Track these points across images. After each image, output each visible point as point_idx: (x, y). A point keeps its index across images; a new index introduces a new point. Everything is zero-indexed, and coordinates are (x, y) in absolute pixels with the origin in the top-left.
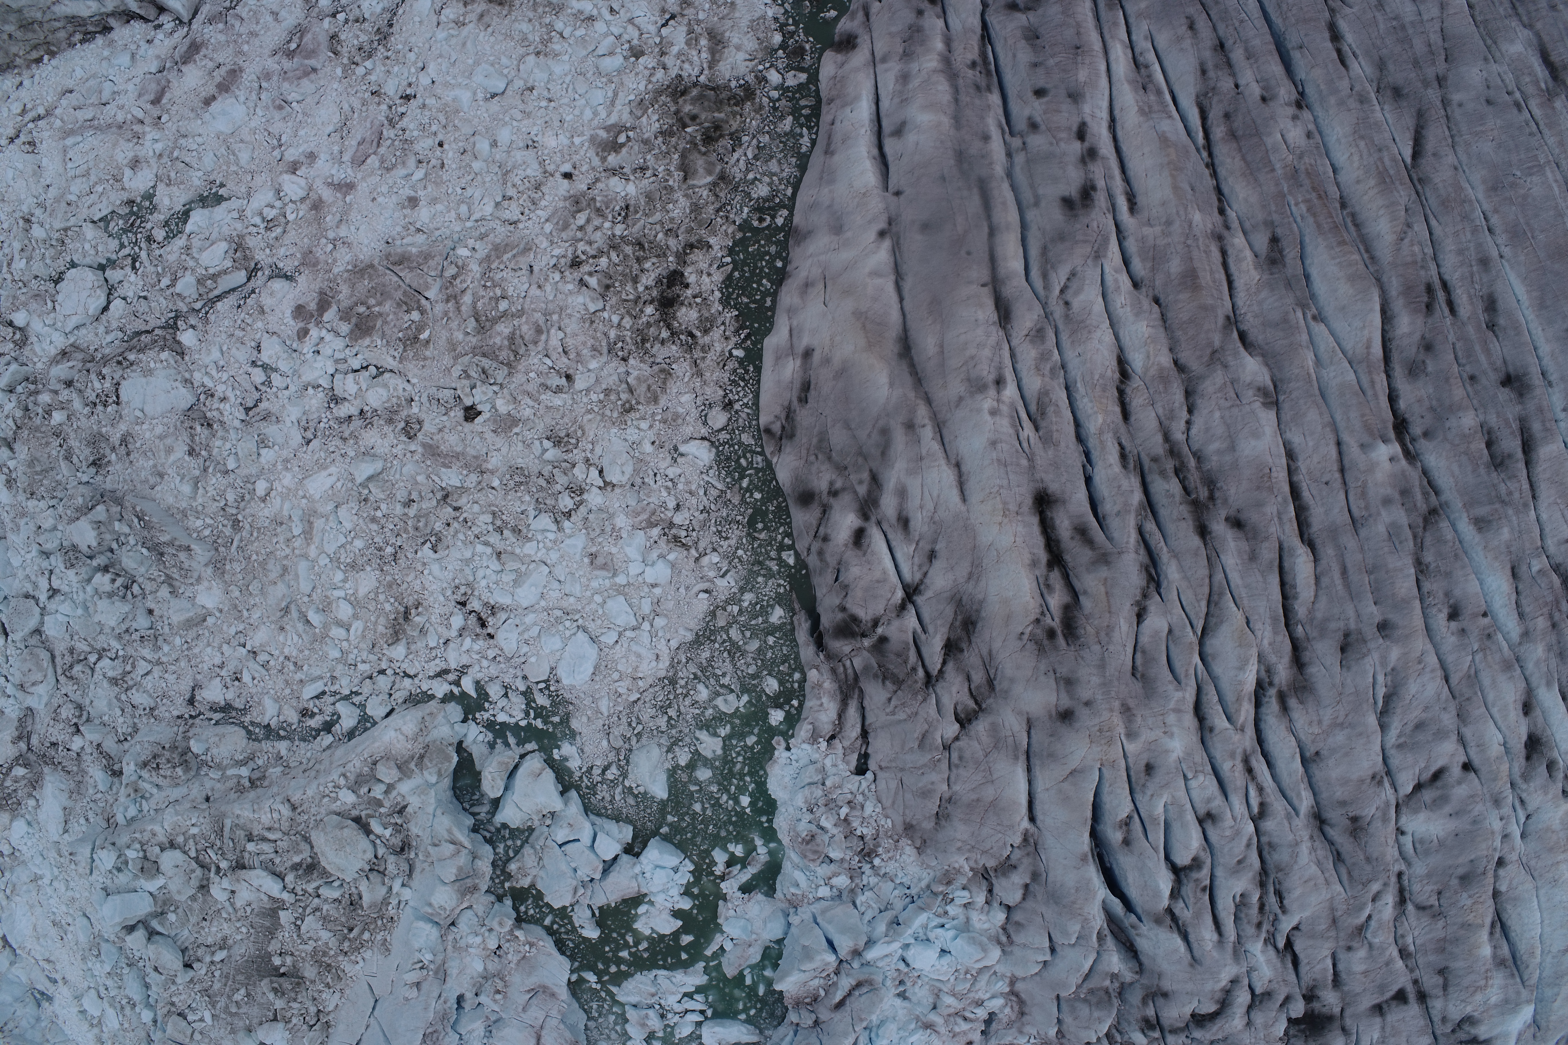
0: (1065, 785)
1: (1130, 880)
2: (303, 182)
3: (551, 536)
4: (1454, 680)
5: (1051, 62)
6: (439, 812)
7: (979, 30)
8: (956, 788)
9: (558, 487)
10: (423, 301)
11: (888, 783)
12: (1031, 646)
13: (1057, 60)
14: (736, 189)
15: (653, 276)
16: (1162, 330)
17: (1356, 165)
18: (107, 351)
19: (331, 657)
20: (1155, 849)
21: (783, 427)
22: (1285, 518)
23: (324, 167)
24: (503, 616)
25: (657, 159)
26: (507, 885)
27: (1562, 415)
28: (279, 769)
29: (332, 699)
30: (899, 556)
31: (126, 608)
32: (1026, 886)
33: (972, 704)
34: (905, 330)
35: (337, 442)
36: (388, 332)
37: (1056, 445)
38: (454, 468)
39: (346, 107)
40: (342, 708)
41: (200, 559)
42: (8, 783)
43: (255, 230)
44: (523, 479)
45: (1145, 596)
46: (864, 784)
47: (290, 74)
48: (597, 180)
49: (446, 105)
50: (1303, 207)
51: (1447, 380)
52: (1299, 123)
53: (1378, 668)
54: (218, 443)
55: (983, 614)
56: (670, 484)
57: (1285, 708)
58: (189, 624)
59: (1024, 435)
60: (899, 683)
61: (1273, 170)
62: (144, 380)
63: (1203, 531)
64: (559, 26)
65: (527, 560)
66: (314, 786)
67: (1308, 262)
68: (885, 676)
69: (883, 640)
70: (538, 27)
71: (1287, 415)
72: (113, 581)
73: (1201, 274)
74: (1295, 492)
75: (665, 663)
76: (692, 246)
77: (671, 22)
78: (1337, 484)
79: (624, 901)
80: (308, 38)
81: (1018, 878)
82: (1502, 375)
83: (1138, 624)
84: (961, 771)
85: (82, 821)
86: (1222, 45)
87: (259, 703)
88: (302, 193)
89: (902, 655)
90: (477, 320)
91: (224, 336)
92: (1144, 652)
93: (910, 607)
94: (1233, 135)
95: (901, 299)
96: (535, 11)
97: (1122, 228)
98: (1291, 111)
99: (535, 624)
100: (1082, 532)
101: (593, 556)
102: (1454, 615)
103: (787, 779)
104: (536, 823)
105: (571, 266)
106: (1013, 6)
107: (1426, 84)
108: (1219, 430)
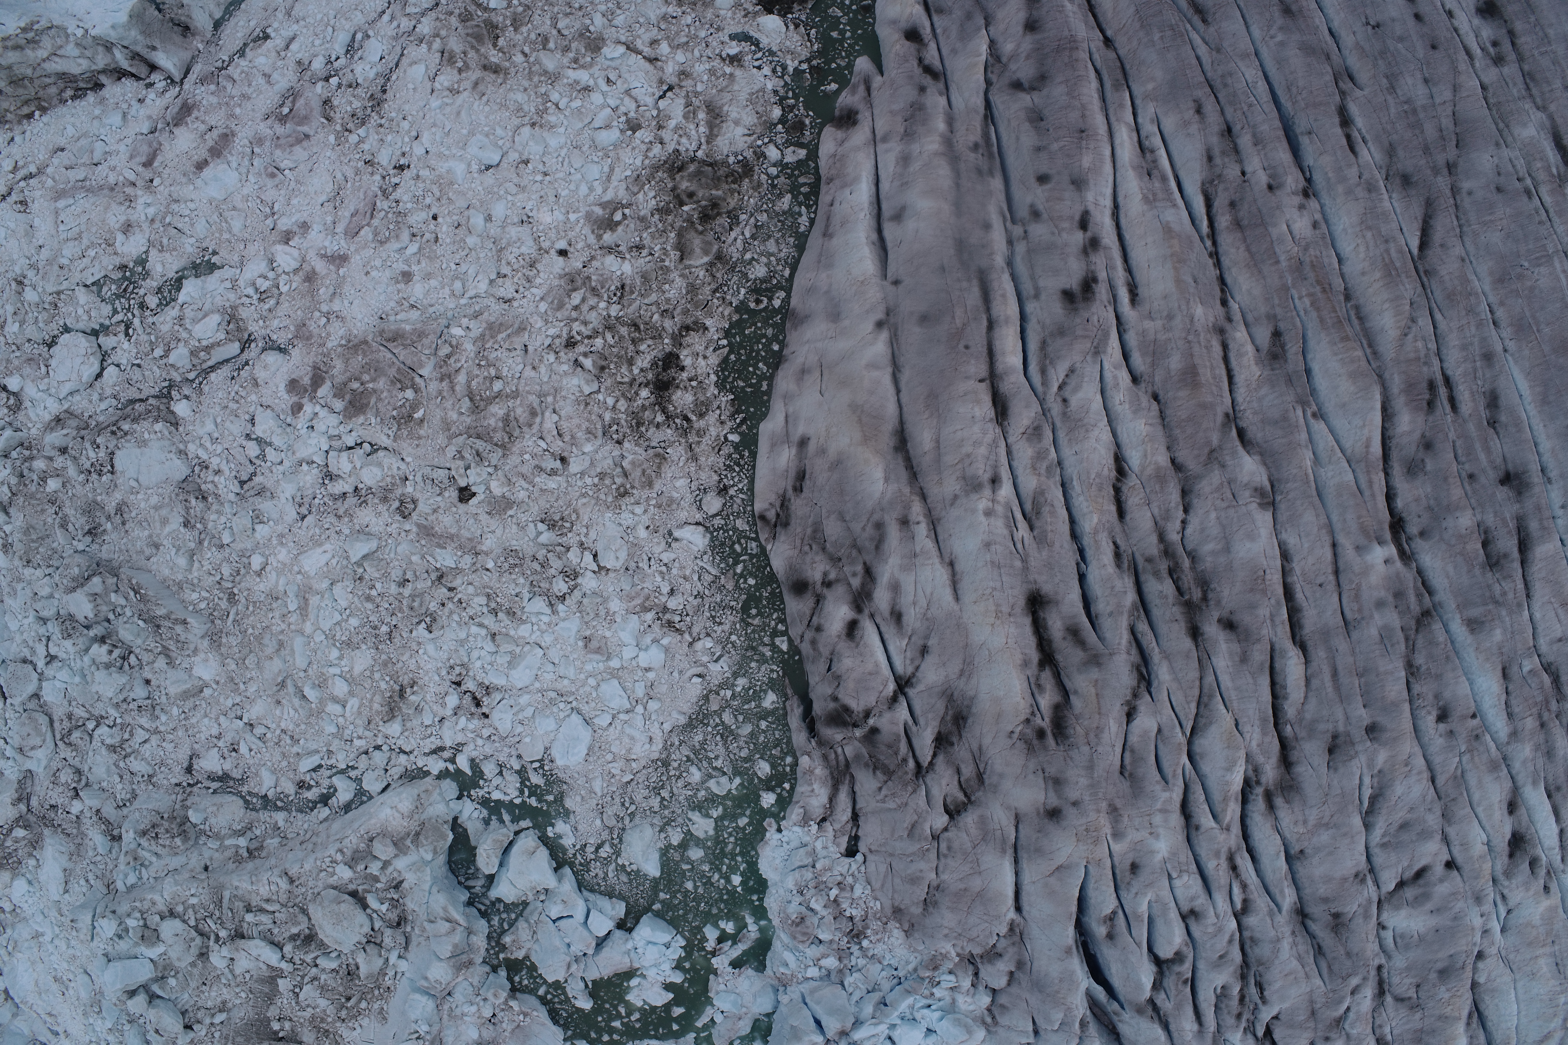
0: (1052, 880)
1: (1114, 970)
2: (296, 253)
3: (546, 619)
4: (1441, 780)
5: (1055, 146)
6: (435, 890)
7: (982, 110)
8: (945, 877)
9: (553, 571)
10: (418, 380)
11: (877, 866)
12: (1020, 745)
13: (1061, 144)
14: (733, 269)
15: (649, 358)
16: (1160, 428)
17: (1362, 256)
18: (101, 419)
19: (327, 732)
20: (1139, 945)
21: (778, 515)
22: (1278, 620)
23: (317, 238)
24: (497, 696)
25: (653, 237)
26: (502, 956)
27: (1560, 512)
28: (277, 840)
29: (329, 773)
30: (891, 648)
31: (123, 679)
32: (1011, 973)
33: (961, 797)
34: (902, 422)
35: (332, 519)
36: (382, 410)
37: (1051, 545)
38: (449, 549)
39: (339, 176)
40: (339, 782)
41: (196, 631)
42: (8, 843)
43: (248, 301)
44: (517, 561)
45: (1135, 695)
46: (854, 867)
47: (282, 141)
48: (593, 258)
49: (440, 177)
50: (1307, 301)
51: (1446, 479)
52: (1305, 212)
53: (1365, 770)
54: (213, 517)
55: (974, 710)
56: (664, 569)
57: (1271, 806)
58: (186, 695)
59: (1018, 536)
60: (889, 774)
61: (1278, 262)
62: (138, 451)
63: (1195, 633)
64: (555, 96)
65: (521, 642)
66: (311, 860)
67: (1310, 356)
68: (876, 766)
69: (874, 731)
70: (533, 97)
71: (1282, 516)
72: (110, 652)
73: (1201, 371)
74: (1289, 593)
75: (658, 745)
76: (688, 328)
77: (669, 94)
78: (1331, 586)
79: (616, 975)
80: (300, 103)
81: (1004, 966)
82: (1501, 474)
83: (1128, 723)
84: (949, 861)
85: (82, 882)
86: (1229, 130)
87: (257, 774)
88: (294, 265)
89: (892, 746)
90: (471, 400)
91: (218, 408)
92: (1132, 751)
93: (902, 699)
94: (1238, 224)
95: (898, 391)
96: (531, 79)
97: (1123, 320)
98: (1298, 200)
99: (529, 705)
100: (1074, 632)
101: (587, 639)
102: (1443, 716)
103: (777, 861)
104: (531, 897)
105: (566, 346)
106: (1017, 85)
107: (1436, 171)
108: (1215, 531)
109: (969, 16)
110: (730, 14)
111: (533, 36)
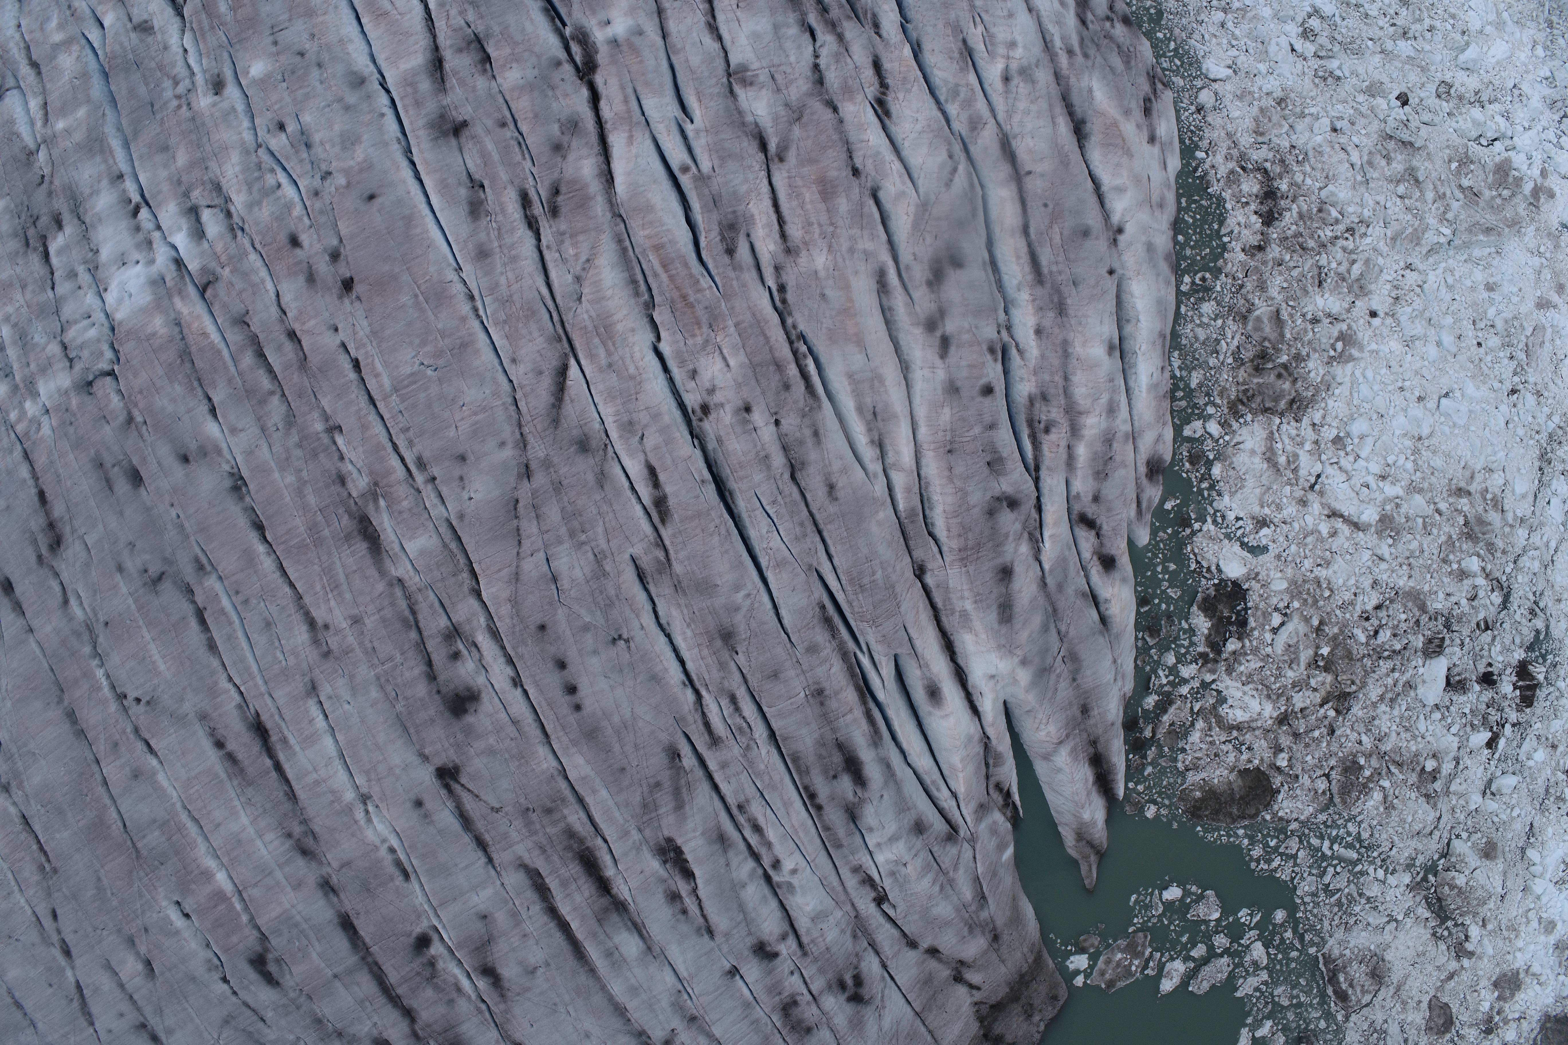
10: (1461, 196)
13: (971, 433)
14: (1230, 309)
15: (1286, 220)
16: (852, 139)
17: (635, 349)
21: (1155, 84)
25: (1304, 332)
34: (1081, 147)
37: (948, 22)
48: (1348, 311)
49: (1484, 383)
52: (707, 385)
56: (1234, 43)
59: (980, 28)
61: (736, 325)
64: (1408, 468)
70: (1425, 467)
71: (720, 63)
73: (816, 198)
76: (1260, 248)
77: (1313, 480)
82: (466, 133)
86: (794, 474)
90: (1417, 179)
94: (779, 366)
96: (1430, 485)
98: (718, 397)
105: (1354, 228)
106: (1013, 503)
107: (547, 464)
108: (788, 45)
109: (1060, 587)
110: (1272, 573)
111: (1435, 531)
